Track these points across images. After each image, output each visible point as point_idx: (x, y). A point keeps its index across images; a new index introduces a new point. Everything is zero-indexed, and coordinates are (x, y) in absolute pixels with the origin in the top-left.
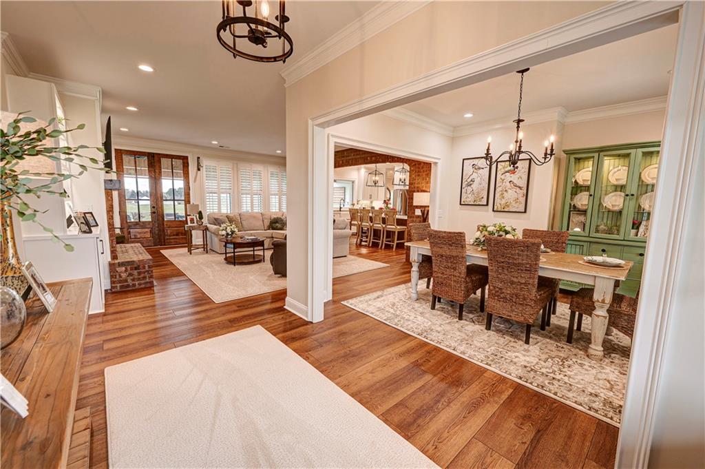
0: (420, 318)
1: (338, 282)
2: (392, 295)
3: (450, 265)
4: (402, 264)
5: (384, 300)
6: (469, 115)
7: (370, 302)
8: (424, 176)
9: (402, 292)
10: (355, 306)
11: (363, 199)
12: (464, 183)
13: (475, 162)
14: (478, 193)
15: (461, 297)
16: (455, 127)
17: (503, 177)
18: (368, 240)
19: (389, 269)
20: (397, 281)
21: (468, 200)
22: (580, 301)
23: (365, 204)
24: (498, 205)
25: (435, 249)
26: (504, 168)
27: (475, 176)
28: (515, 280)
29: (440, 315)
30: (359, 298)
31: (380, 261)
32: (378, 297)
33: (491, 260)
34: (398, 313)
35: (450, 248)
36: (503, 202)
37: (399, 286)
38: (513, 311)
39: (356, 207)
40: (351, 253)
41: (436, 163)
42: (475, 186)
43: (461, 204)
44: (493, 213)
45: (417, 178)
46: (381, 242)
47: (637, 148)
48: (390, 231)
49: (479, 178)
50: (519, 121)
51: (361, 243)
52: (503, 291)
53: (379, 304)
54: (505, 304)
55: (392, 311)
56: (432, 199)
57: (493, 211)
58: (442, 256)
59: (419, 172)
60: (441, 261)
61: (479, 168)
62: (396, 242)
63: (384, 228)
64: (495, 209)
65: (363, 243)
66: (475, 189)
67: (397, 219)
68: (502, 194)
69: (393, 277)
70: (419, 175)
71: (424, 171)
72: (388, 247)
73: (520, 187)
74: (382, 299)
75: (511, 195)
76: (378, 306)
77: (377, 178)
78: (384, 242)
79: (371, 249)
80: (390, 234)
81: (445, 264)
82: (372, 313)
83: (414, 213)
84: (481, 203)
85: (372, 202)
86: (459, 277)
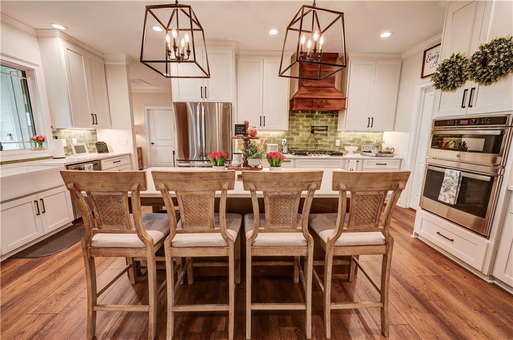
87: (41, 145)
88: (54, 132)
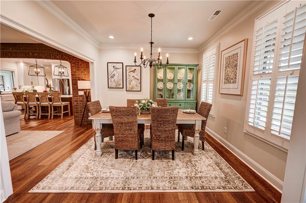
0: (114, 171)
1: (16, 164)
2: (81, 158)
3: (128, 128)
4: (73, 128)
5: (77, 167)
6: (111, 37)
7: (64, 176)
8: (83, 71)
9: (87, 152)
10: (50, 188)
11: (25, 84)
12: (109, 76)
13: (115, 65)
14: (118, 82)
15: (136, 146)
16: (100, 43)
17: (129, 74)
18: (37, 114)
19: (65, 135)
20: (77, 143)
21: (112, 85)
22: (186, 131)
23: (28, 88)
24: (128, 88)
25: (116, 119)
26: (130, 69)
27: (115, 72)
28: (167, 129)
29: (124, 161)
30: (50, 176)
31: (54, 129)
32: (70, 166)
33: (154, 121)
34: (95, 174)
35: (129, 117)
36: (131, 86)
37: (82, 147)
38: (166, 146)
39: (18, 91)
40: (23, 128)
41: (92, 63)
42: (115, 78)
43: (108, 88)
44: (126, 92)
45: (77, 71)
46: (49, 114)
47: (176, 66)
48: (56, 106)
49: (117, 74)
50: (152, 43)
51: (29, 117)
52: (161, 136)
53: (74, 173)
54: (162, 143)
55: (89, 175)
56: (92, 84)
57: (126, 91)
58: (122, 123)
59: (78, 68)
60: (121, 127)
61: (117, 68)
62: (63, 112)
63: (50, 104)
64: (127, 90)
65: (31, 117)
66: (116, 79)
67: (61, 98)
68: (130, 82)
69: (72, 141)
70: (78, 70)
71: (82, 67)
72: (56, 117)
73: (137, 79)
74: (74, 166)
75: (134, 83)
76: (75, 176)
77: (39, 70)
78: (52, 114)
79: (40, 121)
80: (56, 108)
81: (124, 128)
82: (72, 188)
83: (78, 94)
84: (120, 87)
85: (33, 87)
86: (134, 134)
87: (15, 90)
88: (19, 87)
